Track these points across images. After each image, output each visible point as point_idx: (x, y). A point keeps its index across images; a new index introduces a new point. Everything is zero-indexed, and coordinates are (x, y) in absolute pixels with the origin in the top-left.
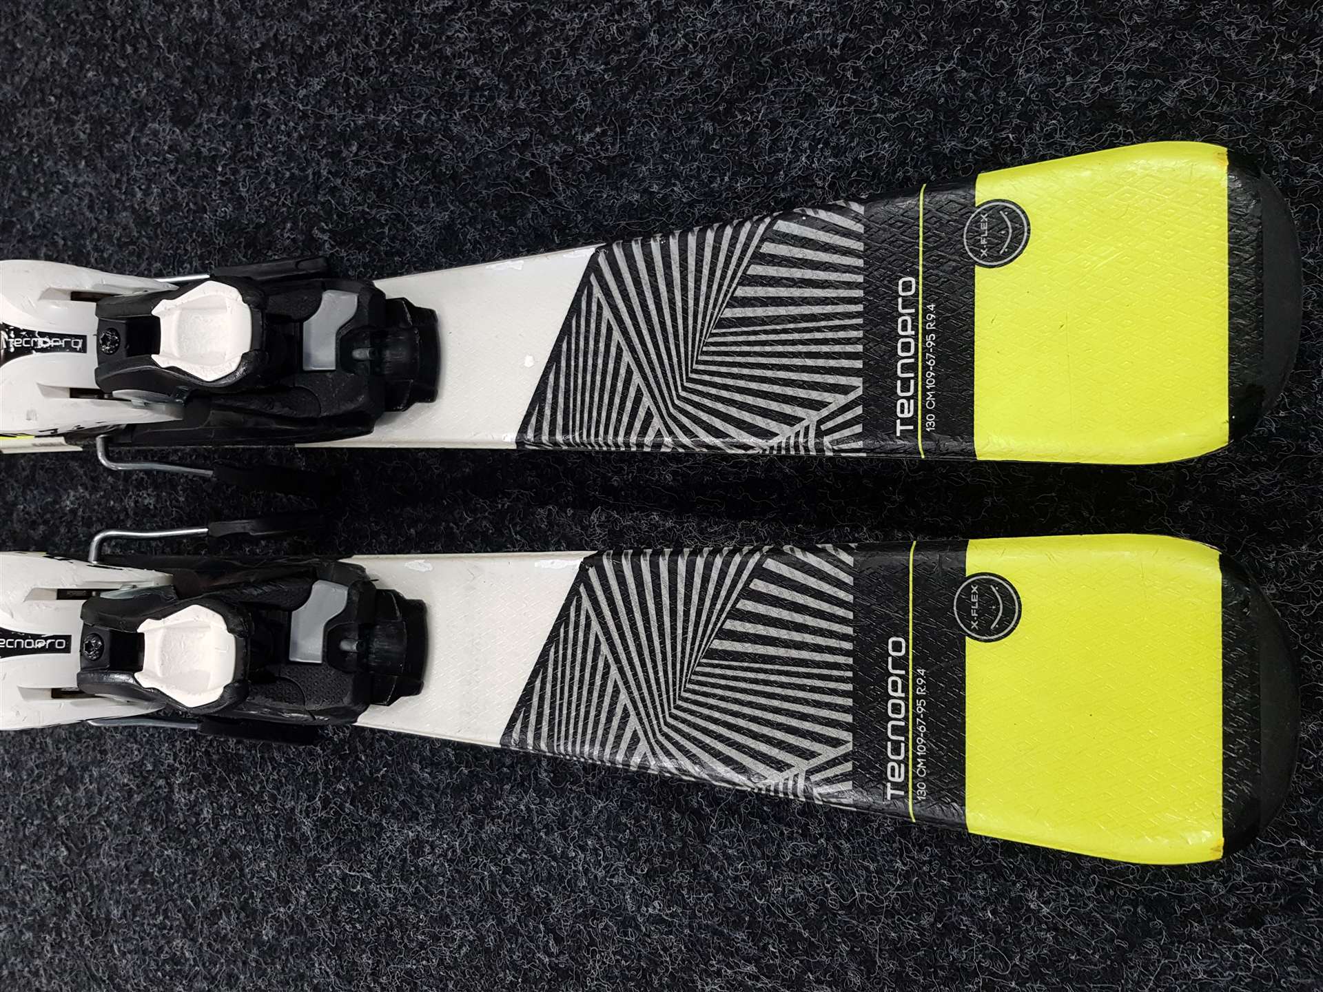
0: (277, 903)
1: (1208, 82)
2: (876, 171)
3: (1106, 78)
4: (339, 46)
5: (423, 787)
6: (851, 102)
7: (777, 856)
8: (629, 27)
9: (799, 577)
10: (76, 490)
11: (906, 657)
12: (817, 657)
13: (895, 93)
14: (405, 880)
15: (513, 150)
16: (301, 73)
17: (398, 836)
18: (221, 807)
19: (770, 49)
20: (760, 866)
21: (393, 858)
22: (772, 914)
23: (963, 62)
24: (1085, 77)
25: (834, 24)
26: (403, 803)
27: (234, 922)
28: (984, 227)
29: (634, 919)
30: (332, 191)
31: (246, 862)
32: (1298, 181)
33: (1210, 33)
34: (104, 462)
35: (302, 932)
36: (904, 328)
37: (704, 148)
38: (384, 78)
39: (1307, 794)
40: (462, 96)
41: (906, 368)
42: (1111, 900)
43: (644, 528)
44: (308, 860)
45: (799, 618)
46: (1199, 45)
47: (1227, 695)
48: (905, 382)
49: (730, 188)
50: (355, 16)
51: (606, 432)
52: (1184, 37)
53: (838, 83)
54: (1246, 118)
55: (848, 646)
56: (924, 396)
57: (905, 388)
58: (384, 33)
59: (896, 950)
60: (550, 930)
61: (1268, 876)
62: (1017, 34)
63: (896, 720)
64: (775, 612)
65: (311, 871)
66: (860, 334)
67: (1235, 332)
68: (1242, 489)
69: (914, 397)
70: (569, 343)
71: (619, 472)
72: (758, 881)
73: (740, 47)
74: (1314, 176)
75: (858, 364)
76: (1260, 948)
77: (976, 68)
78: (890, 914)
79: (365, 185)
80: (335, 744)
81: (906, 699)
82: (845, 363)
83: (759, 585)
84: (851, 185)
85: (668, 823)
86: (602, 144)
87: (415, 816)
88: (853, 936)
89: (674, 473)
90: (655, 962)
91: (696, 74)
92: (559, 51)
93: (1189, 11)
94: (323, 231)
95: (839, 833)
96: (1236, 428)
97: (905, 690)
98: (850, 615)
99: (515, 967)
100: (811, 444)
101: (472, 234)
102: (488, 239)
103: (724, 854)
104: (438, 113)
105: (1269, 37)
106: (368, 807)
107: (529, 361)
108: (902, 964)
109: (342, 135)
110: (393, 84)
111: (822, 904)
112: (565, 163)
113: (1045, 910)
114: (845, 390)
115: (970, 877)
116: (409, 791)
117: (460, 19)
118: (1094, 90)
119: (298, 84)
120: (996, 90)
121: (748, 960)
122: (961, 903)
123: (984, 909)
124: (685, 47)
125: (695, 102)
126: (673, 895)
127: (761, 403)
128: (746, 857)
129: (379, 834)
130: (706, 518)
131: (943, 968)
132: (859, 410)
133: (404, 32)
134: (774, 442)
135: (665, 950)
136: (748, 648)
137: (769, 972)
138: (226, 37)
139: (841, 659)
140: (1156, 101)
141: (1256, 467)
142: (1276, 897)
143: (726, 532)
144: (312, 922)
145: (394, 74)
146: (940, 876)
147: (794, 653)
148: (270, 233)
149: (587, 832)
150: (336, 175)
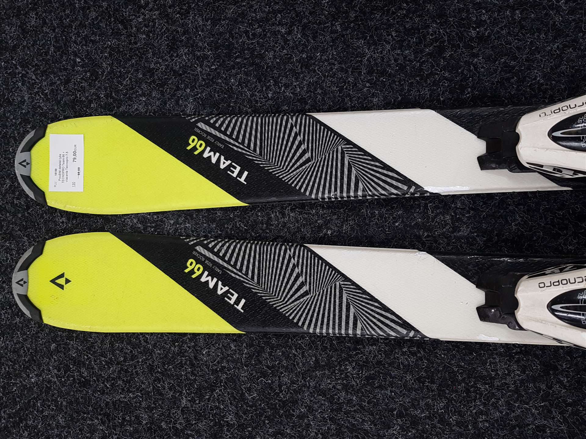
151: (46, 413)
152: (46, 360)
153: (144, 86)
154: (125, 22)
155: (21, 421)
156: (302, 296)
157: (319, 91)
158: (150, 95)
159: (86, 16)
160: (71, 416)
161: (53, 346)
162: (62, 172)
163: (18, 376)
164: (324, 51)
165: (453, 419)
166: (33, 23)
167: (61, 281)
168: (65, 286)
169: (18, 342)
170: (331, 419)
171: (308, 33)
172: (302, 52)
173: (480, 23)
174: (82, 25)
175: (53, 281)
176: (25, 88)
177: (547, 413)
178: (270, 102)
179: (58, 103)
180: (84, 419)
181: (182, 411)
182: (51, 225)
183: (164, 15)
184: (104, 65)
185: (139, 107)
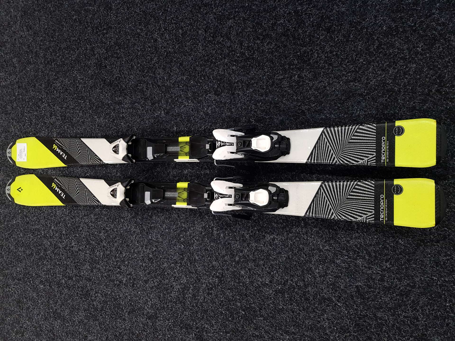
0: (239, 252)
1: (432, 105)
2: (372, 116)
3: (414, 103)
4: (257, 83)
5: (275, 228)
6: (368, 103)
7: (352, 237)
8: (323, 85)
9: (364, 185)
10: (188, 169)
11: (384, 198)
12: (368, 198)
13: (376, 102)
14: (271, 246)
15: (297, 107)
16: (247, 88)
17: (269, 238)
18: (226, 234)
19: (351, 92)
20: (348, 239)
21: (268, 242)
22: (351, 247)
23: (388, 98)
24: (410, 102)
25: (364, 89)
26: (270, 231)
27: (229, 257)
28: (397, 130)
29: (322, 250)
30: (255, 112)
31: (232, 245)
32: (446, 122)
33: (432, 97)
34: (215, 164)
35: (246, 258)
36: (383, 145)
37: (338, 109)
38: (267, 90)
39: (447, 221)
40: (286, 95)
41: (383, 151)
42: (414, 240)
43: (325, 178)
44: (247, 244)
45: (364, 192)
46: (430, 99)
47: (436, 201)
48: (383, 154)
49: (343, 116)
50: (261, 77)
51: (325, 160)
52: (428, 97)
53: (365, 99)
54: (438, 111)
55: (373, 196)
56: (387, 156)
57: (383, 155)
58: (268, 82)
59: (375, 252)
60: (304, 253)
61: (440, 234)
62: (398, 94)
63: (382, 208)
64: (360, 191)
65: (248, 246)
66: (375, 145)
67: (437, 148)
68: (436, 172)
69: (385, 156)
70: (318, 145)
71: (319, 167)
72: (348, 241)
73: (345, 91)
74: (449, 121)
75: (375, 150)
76: (439, 246)
77: (391, 99)
78: (374, 245)
79: (263, 111)
80: (254, 220)
81: (384, 205)
82: (373, 150)
83: (357, 187)
84: (367, 117)
85: (329, 232)
86: (317, 107)
87: (273, 233)
88: (366, 250)
89: (331, 168)
90: (326, 257)
91: (337, 95)
92: (307, 89)
93: (428, 93)
94: (253, 119)
95: (364, 232)
96: (437, 162)
97: (384, 203)
98: (374, 191)
99: (296, 261)
100: (366, 163)
101: (287, 122)
102: (291, 123)
103: (341, 237)
104: (280, 98)
105: (442, 99)
106: (262, 232)
107: (309, 148)
108: (376, 254)
109: (258, 101)
110: (270, 92)
111: (361, 245)
112: (309, 110)
113: (402, 243)
114: (373, 155)
115: (389, 238)
116: (272, 228)
117: (285, 80)
118: (412, 105)
119: (247, 90)
120: (395, 103)
121: (346, 256)
122: (387, 242)
123: (391, 243)
124: (334, 90)
125: (336, 101)
126: (330, 245)
127: (357, 156)
128: (345, 237)
129: (264, 237)
130: (338, 176)
131: (383, 254)
132: (375, 158)
133: (272, 82)
134: (359, 163)
135: (329, 255)
136: (355, 197)
137: (350, 258)
138: (228, 78)
139: (372, 199)
140: (423, 107)
141: (439, 168)
142: (442, 238)
143: (342, 179)
144: (248, 256)
145: (270, 90)
146: (383, 238)
147: (363, 198)
148: (239, 119)
149: (312, 234)
150: (256, 108)
151: (18, 233)
152: (18, 216)
153: (44, 128)
154: (39, 107)
155: (11, 236)
156: (78, 193)
157: (86, 131)
158: (45, 131)
159: (29, 104)
160: (24, 234)
161: (20, 211)
162: (20, 155)
163: (10, 221)
164: (87, 119)
165: (115, 230)
166: (15, 106)
167: (20, 190)
168: (21, 191)
169: (11, 210)
170: (88, 231)
171: (84, 113)
172: (82, 119)
173: (123, 113)
174: (28, 107)
175: (18, 190)
176: (13, 127)
177: (136, 228)
178: (75, 134)
179: (22, 132)
180: (28, 234)
181: (52, 230)
182: (20, 172)
183: (49, 105)
184: (33, 121)
185: (42, 134)
